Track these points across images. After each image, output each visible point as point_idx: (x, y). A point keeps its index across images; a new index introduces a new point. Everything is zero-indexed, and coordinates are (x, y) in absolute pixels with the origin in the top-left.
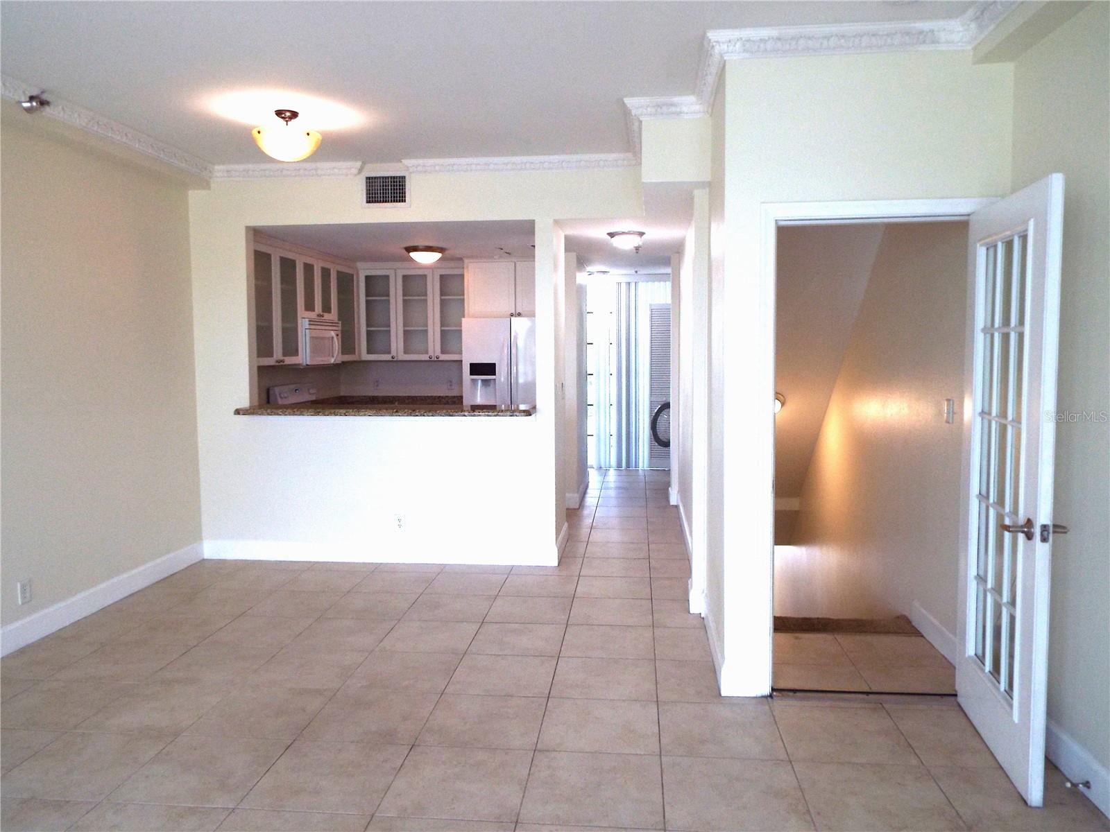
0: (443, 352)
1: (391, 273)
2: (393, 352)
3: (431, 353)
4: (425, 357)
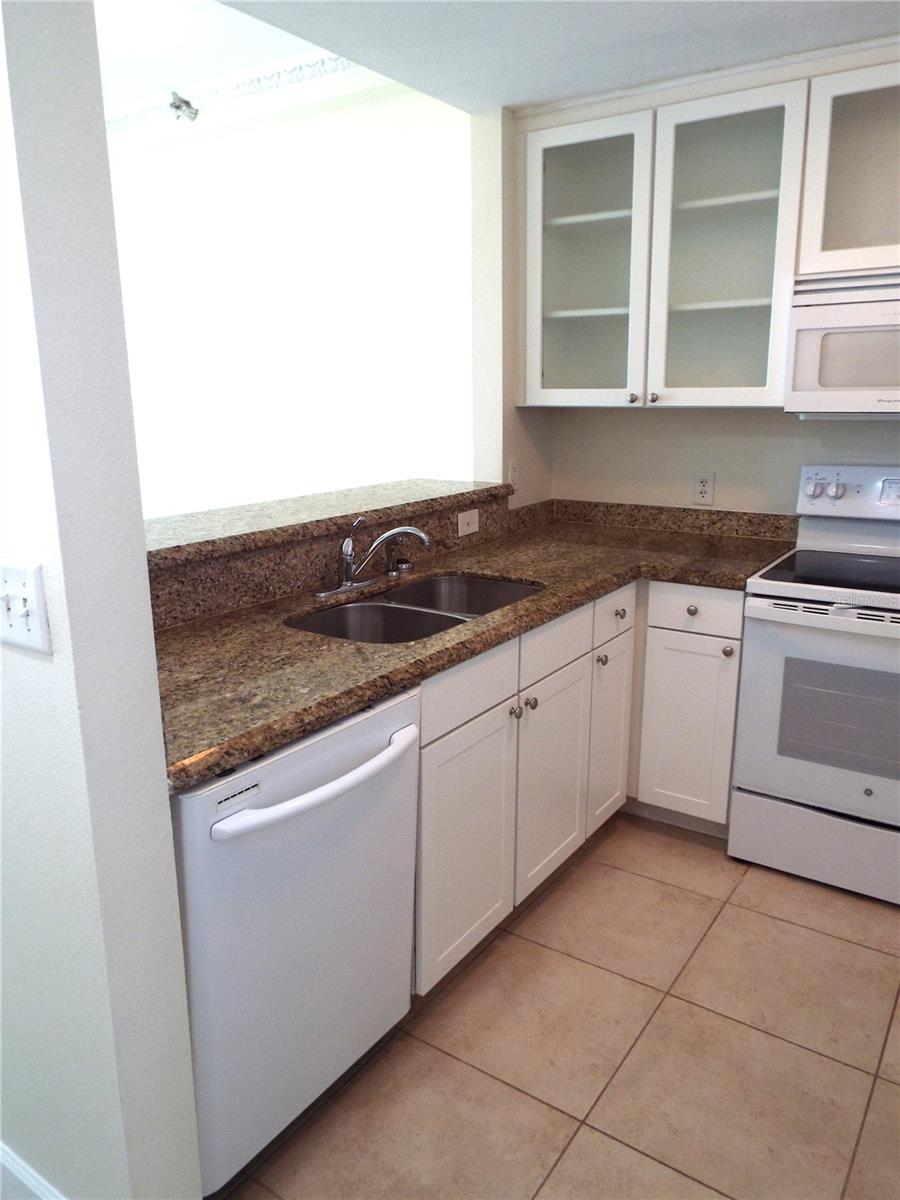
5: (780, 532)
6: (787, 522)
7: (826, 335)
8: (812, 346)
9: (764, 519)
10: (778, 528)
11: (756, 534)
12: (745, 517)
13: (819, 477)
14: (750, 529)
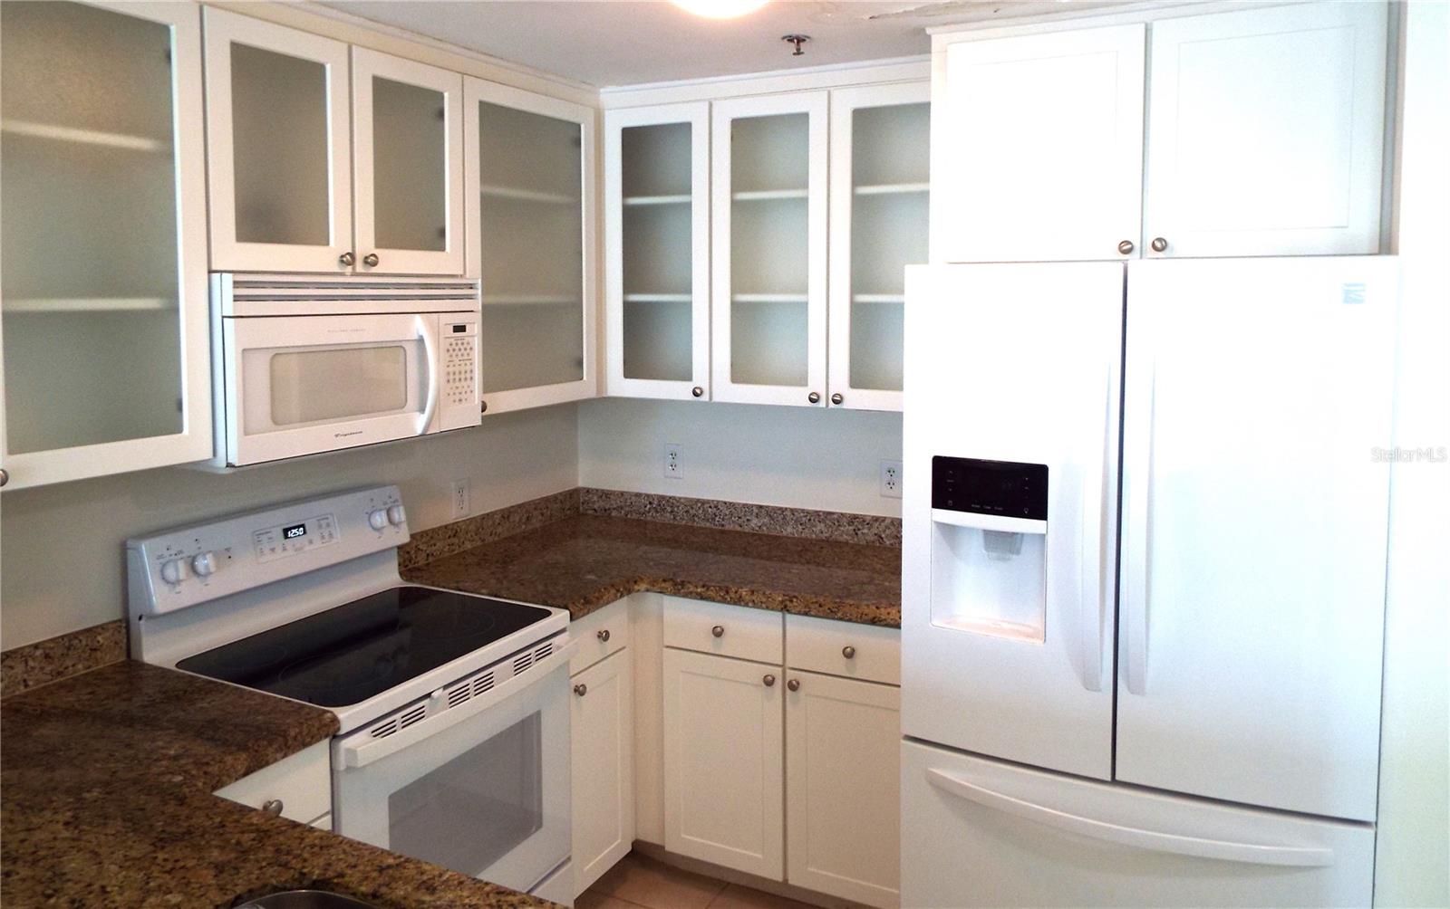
0: (857, 381)
1: (695, 115)
2: (700, 378)
3: (816, 384)
4: (795, 397)
5: (99, 654)
6: (108, 634)
7: (277, 354)
8: (261, 367)
9: (68, 642)
10: (95, 650)
11: (59, 674)
12: (38, 653)
13: (173, 552)
14: (49, 669)
